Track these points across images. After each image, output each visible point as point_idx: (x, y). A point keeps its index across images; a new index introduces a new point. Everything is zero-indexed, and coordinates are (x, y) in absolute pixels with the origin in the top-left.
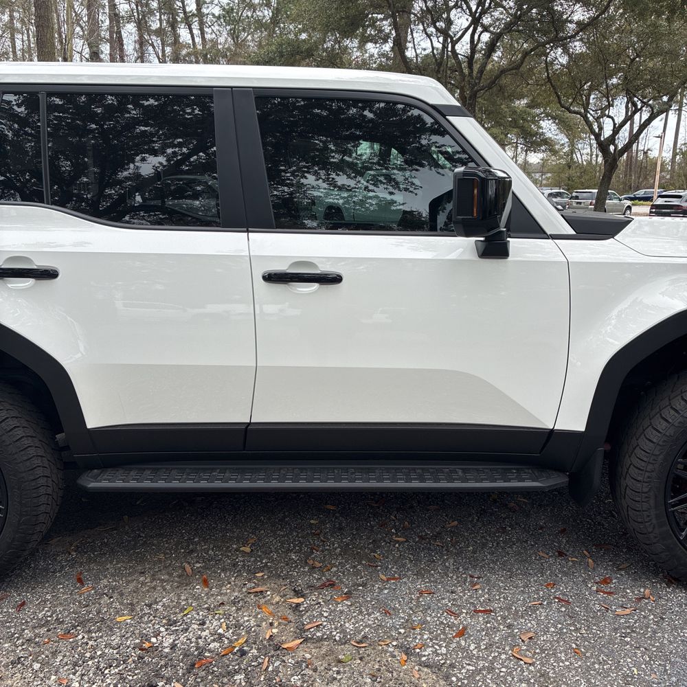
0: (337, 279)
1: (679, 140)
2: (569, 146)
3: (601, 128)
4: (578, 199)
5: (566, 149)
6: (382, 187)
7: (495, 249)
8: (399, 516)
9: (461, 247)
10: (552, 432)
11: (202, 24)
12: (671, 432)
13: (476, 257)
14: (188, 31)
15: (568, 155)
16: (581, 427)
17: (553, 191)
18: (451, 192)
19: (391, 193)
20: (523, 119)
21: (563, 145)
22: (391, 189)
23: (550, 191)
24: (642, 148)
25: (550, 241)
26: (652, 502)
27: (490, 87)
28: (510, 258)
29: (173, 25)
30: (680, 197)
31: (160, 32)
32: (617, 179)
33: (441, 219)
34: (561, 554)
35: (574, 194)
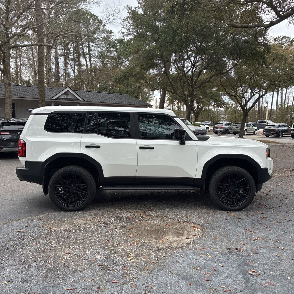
0: (153, 148)
1: (278, 103)
2: (235, 105)
3: (242, 101)
4: (237, 126)
5: (234, 106)
6: (160, 129)
7: (183, 143)
8: (165, 202)
9: (176, 142)
10: (195, 179)
11: (90, 57)
12: (217, 178)
13: (179, 144)
14: (85, 60)
15: (235, 108)
16: (200, 177)
17: (227, 123)
18: (174, 132)
19: (163, 130)
20: (215, 96)
21: (232, 104)
22: (163, 129)
23: (226, 123)
24: (264, 106)
25: (194, 141)
26: (214, 192)
27: (200, 87)
28: (186, 145)
29: (79, 57)
30: (274, 126)
31: (73, 60)
32: (254, 118)
33: (173, 137)
34: (199, 207)
35: (235, 124)
